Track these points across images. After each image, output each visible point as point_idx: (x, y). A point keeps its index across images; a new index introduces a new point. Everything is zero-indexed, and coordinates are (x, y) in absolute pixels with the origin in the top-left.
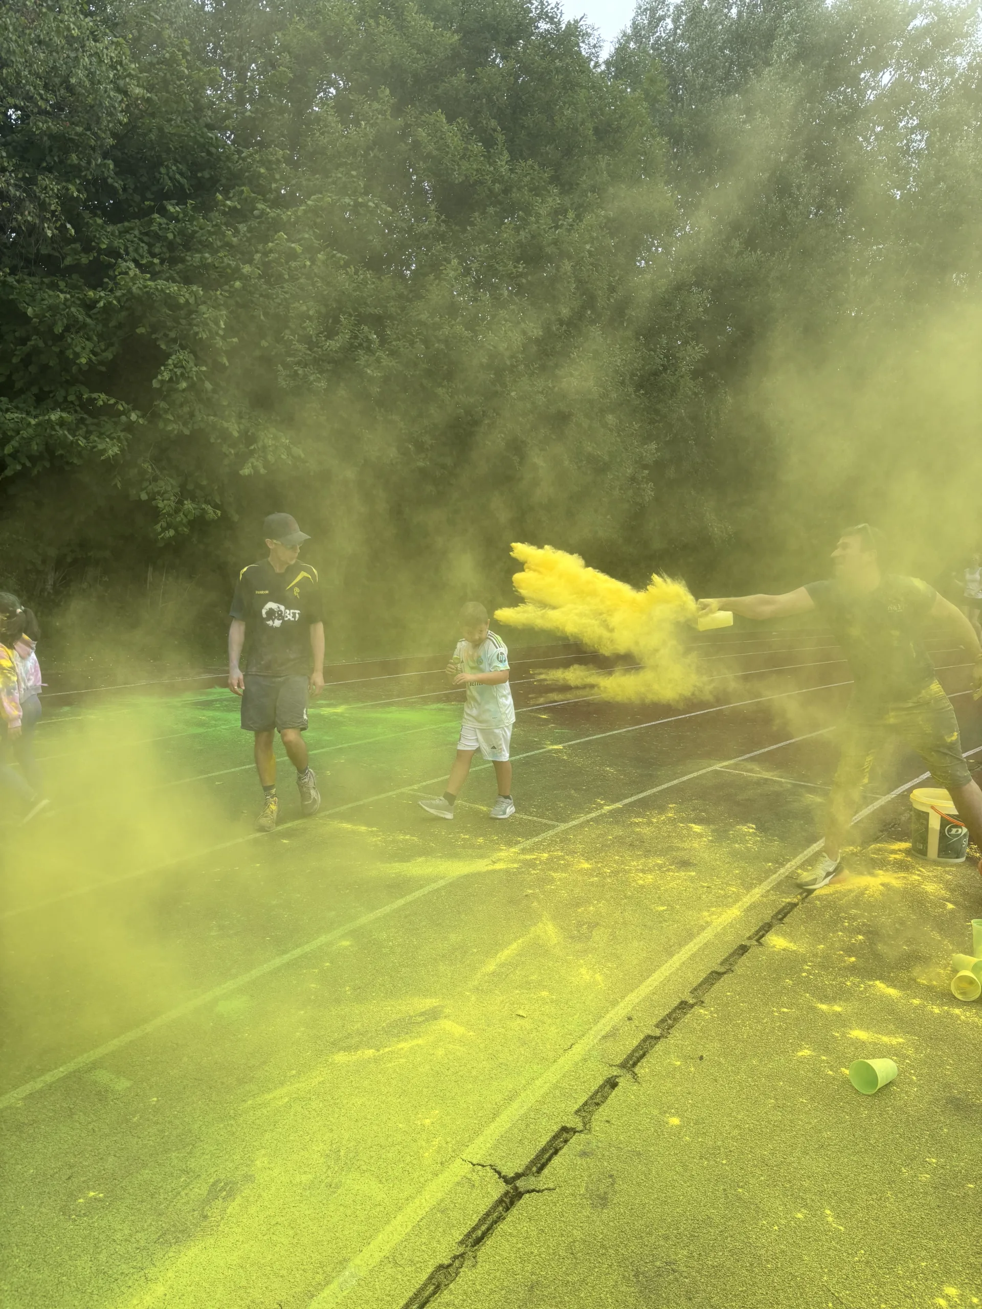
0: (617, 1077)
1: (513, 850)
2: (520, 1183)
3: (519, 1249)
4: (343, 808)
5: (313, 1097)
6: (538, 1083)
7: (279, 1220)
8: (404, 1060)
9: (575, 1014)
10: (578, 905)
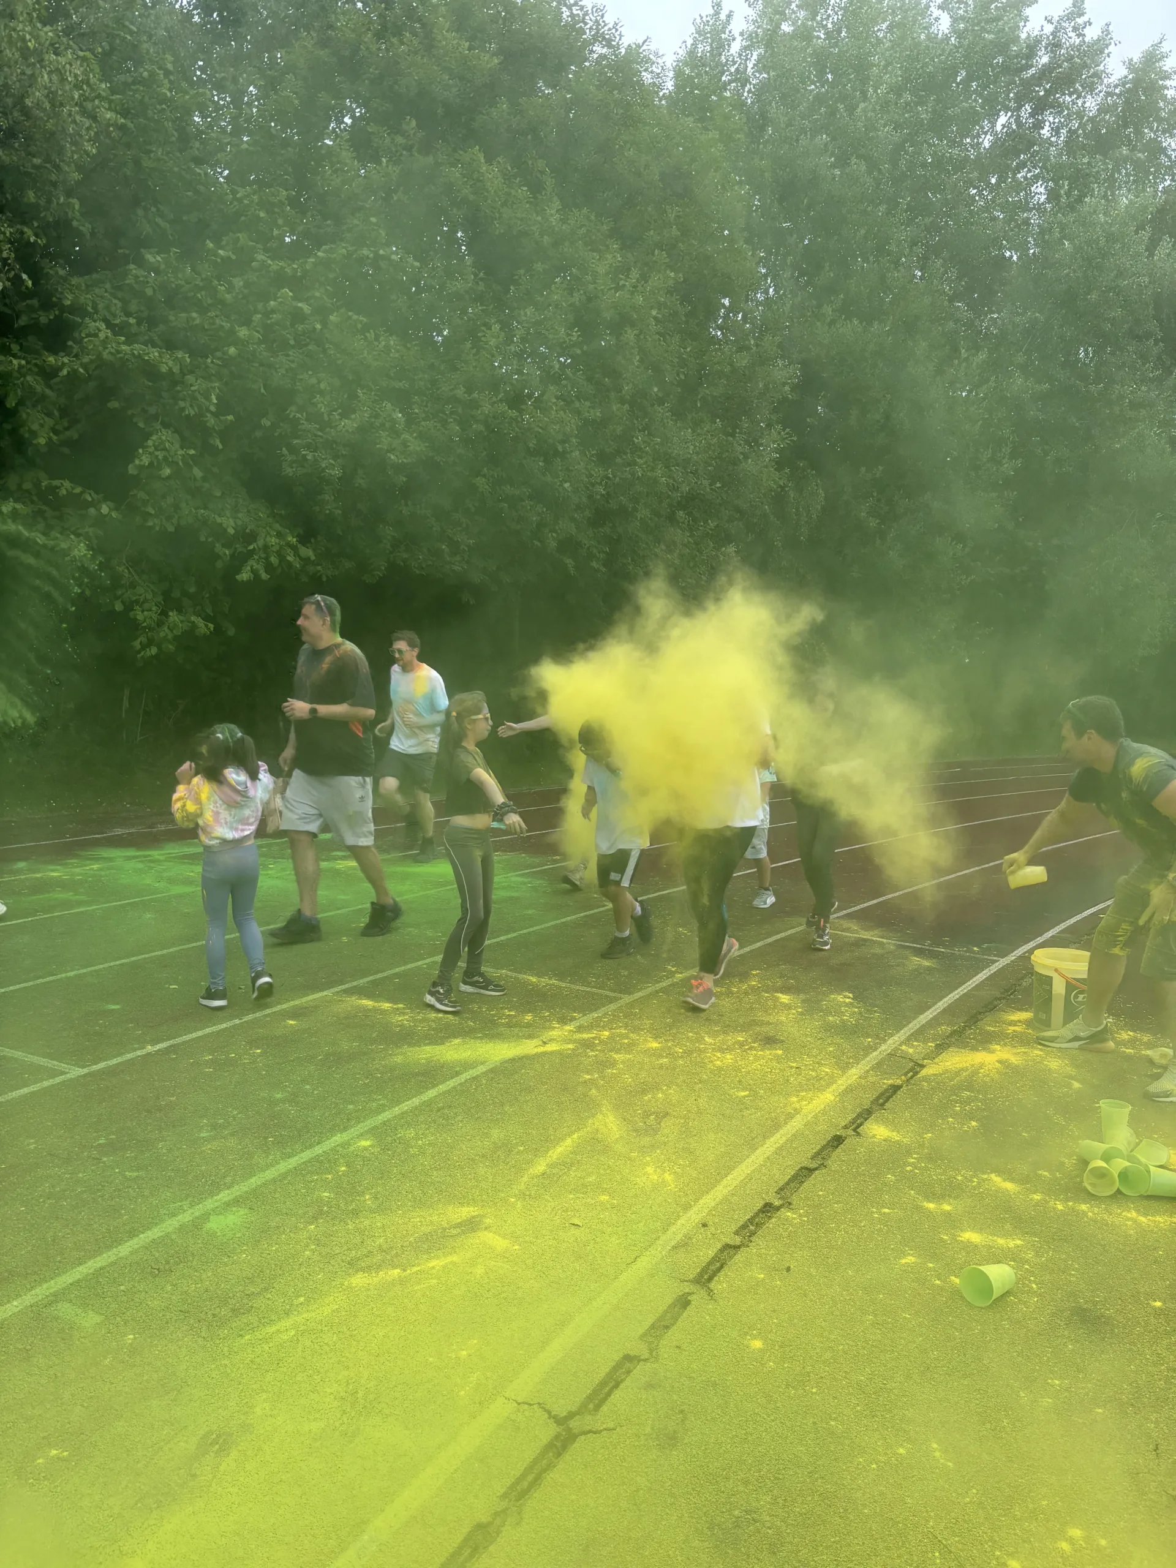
0: (690, 1294)
1: (568, 1028)
2: (574, 1424)
3: (572, 1501)
4: (362, 982)
5: (326, 1328)
6: (596, 1304)
7: (283, 1477)
8: (435, 1281)
9: (640, 1222)
10: (644, 1092)
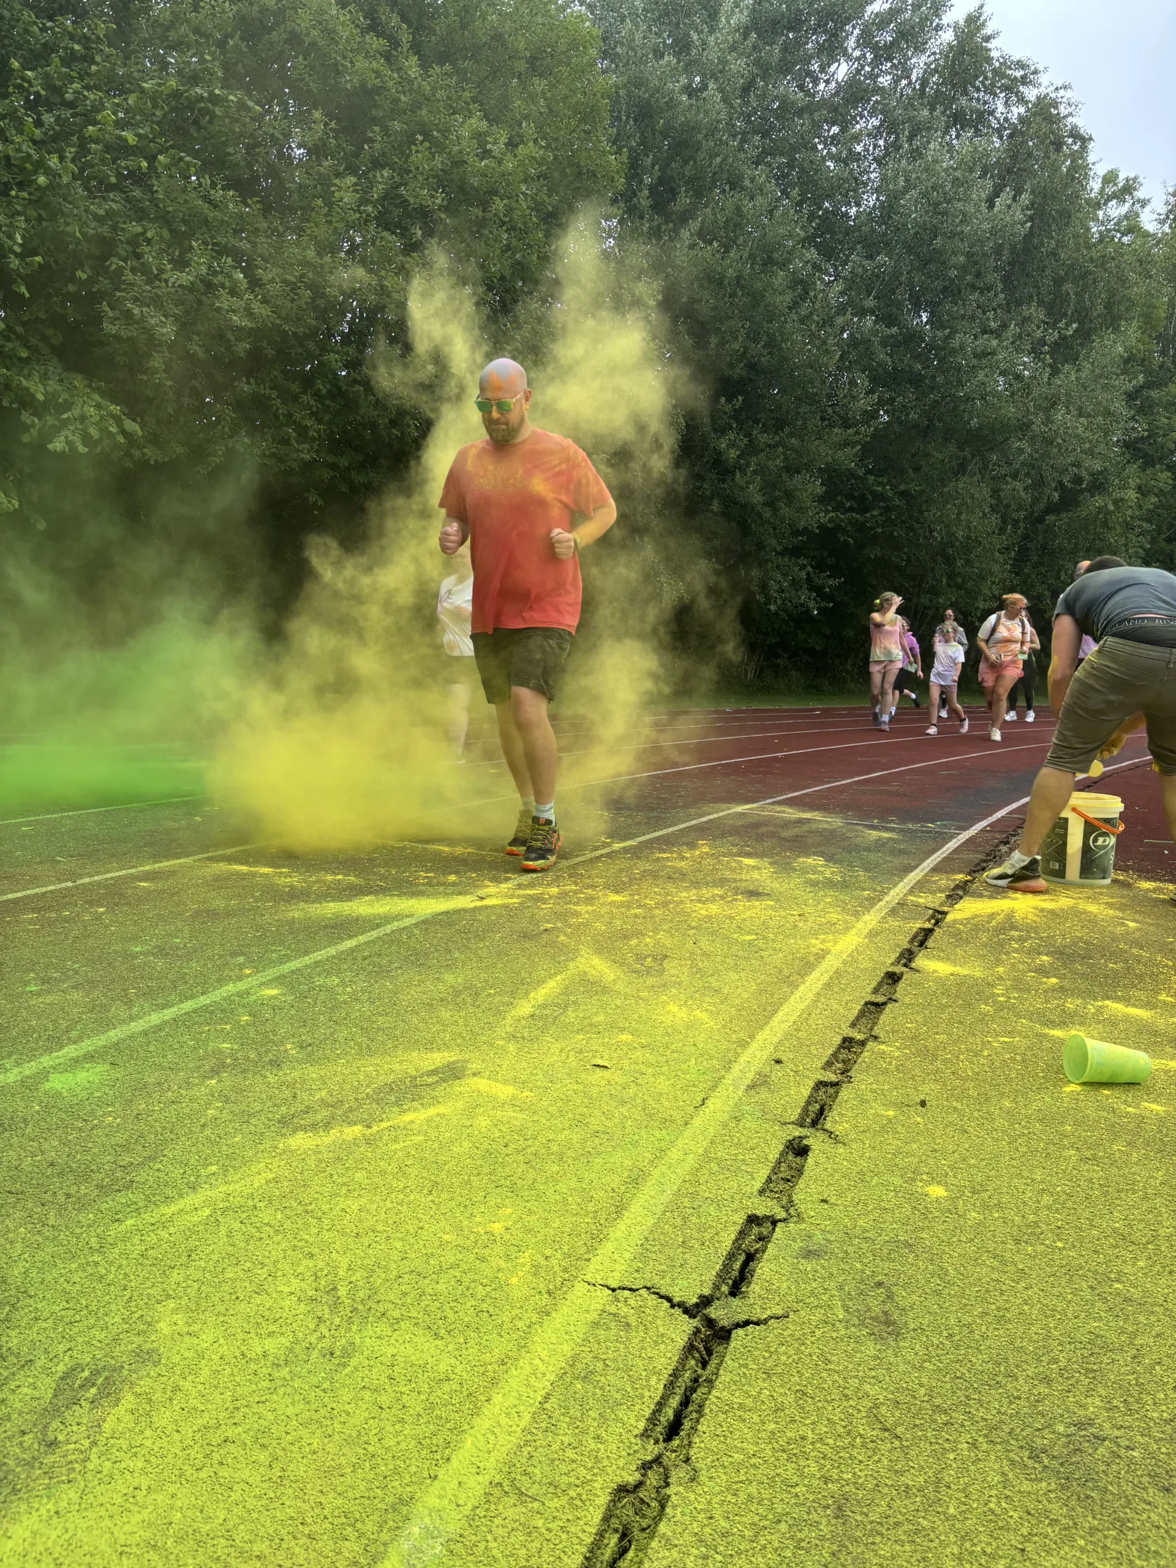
0: (800, 1138)
1: (504, 886)
2: (713, 1312)
4: (229, 851)
6: (674, 1154)
8: (420, 1138)
9: (688, 1060)
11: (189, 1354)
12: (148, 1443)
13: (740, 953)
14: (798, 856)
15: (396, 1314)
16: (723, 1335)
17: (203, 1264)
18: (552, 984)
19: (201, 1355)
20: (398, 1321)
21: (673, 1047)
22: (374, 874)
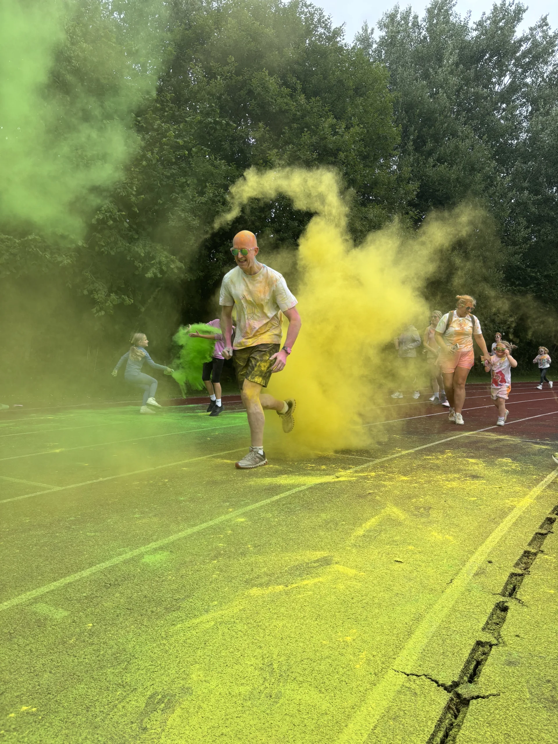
0: (503, 602)
1: (349, 471)
4: (222, 453)
5: (237, 621)
8: (311, 593)
9: (443, 560)
10: (410, 498)
11: (206, 691)
12: (187, 732)
13: (469, 507)
14: (498, 458)
15: (301, 679)
16: (466, 702)
17: (211, 647)
18: (373, 520)
19: (210, 692)
20: (302, 682)
21: (435, 553)
22: (287, 464)
